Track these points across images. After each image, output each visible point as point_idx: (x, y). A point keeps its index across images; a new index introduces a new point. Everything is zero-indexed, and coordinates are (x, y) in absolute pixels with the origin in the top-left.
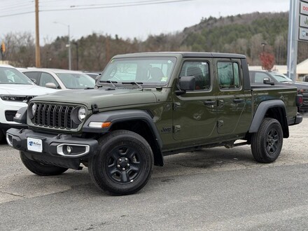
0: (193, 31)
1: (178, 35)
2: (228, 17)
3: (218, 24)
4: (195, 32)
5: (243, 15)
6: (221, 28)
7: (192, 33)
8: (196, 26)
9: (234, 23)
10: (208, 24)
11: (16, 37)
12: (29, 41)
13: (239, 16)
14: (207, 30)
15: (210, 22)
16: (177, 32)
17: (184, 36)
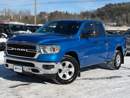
0: (101, 10)
1: (95, 12)
2: (118, 4)
3: (113, 7)
4: (102, 11)
5: (126, 3)
6: (115, 9)
7: (101, 11)
8: (103, 8)
9: (121, 7)
10: (109, 7)
11: (23, 12)
12: (29, 13)
13: (123, 3)
14: (108, 9)
15: (110, 6)
16: (94, 10)
17: (97, 12)
